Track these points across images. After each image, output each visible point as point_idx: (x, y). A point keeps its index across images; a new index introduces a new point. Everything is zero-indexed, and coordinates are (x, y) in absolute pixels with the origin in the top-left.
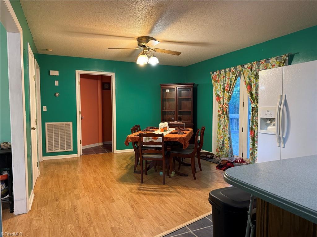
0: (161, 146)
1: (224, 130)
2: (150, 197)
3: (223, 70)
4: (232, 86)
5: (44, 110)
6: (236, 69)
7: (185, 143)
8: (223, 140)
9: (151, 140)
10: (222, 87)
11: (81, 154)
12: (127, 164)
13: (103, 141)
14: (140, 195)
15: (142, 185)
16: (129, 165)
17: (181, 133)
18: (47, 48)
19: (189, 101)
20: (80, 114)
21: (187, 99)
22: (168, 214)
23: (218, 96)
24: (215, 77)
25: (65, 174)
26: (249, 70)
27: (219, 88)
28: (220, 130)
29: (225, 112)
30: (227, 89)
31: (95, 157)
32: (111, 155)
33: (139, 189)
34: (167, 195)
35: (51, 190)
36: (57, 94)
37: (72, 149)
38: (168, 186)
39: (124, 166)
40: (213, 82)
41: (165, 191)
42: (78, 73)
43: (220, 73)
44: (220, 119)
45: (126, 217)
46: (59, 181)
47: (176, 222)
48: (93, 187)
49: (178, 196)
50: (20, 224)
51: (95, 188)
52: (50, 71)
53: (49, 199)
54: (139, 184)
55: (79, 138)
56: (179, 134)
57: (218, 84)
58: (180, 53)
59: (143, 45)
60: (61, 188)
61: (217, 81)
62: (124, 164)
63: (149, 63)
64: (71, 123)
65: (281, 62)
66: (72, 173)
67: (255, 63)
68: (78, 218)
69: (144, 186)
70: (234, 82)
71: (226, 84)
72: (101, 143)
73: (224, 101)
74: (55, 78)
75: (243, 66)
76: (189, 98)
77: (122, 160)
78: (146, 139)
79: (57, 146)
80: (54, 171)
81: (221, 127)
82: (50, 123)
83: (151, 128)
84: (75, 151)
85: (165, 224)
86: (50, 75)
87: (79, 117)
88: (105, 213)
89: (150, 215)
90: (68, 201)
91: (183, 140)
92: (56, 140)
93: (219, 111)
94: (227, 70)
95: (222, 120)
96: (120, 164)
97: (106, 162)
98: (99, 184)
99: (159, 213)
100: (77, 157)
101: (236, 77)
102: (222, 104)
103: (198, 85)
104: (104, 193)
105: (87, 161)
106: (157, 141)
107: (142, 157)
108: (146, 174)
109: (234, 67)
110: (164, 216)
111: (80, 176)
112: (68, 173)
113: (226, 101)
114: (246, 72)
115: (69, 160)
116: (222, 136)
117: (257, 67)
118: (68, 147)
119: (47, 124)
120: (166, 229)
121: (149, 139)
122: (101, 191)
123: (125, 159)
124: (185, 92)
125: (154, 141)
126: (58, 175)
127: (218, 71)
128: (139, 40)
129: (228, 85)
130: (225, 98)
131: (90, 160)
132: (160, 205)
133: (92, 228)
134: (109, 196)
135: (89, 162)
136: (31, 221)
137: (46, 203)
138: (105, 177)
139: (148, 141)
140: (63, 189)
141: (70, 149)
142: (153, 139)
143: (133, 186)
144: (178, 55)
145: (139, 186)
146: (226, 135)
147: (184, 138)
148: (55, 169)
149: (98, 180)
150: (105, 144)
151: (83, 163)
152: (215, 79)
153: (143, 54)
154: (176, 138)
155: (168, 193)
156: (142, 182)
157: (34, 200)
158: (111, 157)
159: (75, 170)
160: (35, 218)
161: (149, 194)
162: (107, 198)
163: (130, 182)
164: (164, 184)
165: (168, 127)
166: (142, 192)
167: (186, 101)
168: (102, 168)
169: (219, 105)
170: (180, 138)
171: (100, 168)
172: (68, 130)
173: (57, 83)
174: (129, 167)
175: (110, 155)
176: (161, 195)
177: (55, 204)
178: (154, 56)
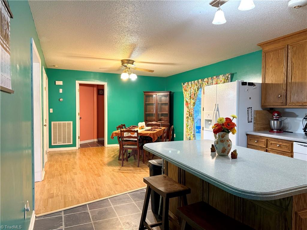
0: (136, 140)
1: (190, 129)
2: (126, 174)
3: (190, 82)
4: (195, 95)
5: (51, 112)
6: (198, 82)
7: (154, 137)
8: (190, 137)
9: (130, 134)
10: (189, 95)
11: (79, 147)
12: (114, 155)
13: (98, 137)
14: (119, 173)
15: (122, 167)
16: (116, 155)
17: (153, 130)
18: (54, 65)
19: (166, 105)
20: (79, 115)
21: (166, 104)
22: (135, 183)
23: (187, 102)
24: (185, 87)
25: (66, 160)
26: (207, 83)
27: (188, 96)
28: (188, 129)
29: (191, 115)
30: (192, 97)
31: (90, 150)
32: (104, 148)
33: (119, 170)
34: (138, 173)
35: (57, 169)
36: (61, 100)
37: (72, 143)
38: (141, 168)
39: (112, 156)
40: (184, 91)
41: (137, 171)
42: (78, 82)
43: (188, 84)
44: (188, 120)
45: (106, 184)
46: (62, 165)
47: (139, 186)
48: (87, 168)
49: (145, 174)
50: (37, 186)
51: (88, 169)
52: (56, 81)
53: (56, 174)
54: (120, 167)
55: (78, 134)
56: (151, 131)
57: (187, 93)
58: (153, 71)
59: (125, 65)
60: (64, 168)
61: (186, 91)
62: (112, 154)
63: (130, 78)
64: (71, 122)
65: (225, 79)
66: (71, 160)
67: (210, 78)
68: (75, 184)
69: (124, 168)
70: (197, 92)
71: (192, 93)
72: (96, 139)
73: (190, 106)
74: (60, 86)
75: (203, 80)
76: (166, 103)
77: (111, 152)
78: (126, 134)
79: (60, 140)
80: (58, 159)
81: (189, 127)
82: (55, 122)
83: (133, 127)
84: (74, 145)
85: (131, 187)
86: (56, 84)
87: (78, 117)
88: (93, 182)
89: (123, 183)
90: (68, 176)
91: (152, 135)
92: (60, 136)
93: (187, 114)
94: (193, 82)
95: (189, 121)
96: (109, 154)
97: (98, 153)
98: (91, 167)
99: (129, 183)
100: (75, 149)
101: (198, 88)
102: (189, 109)
103: (174, 93)
104: (94, 171)
105: (83, 152)
106: (133, 136)
107: (123, 147)
108: (127, 161)
109: (197, 81)
110: (132, 184)
111: (78, 162)
112: (69, 160)
113: (192, 106)
114: (205, 84)
115: (69, 152)
116: (189, 133)
117: (211, 82)
118: (69, 141)
119: (52, 123)
120: (131, 190)
121: (128, 134)
122: (92, 170)
123: (113, 151)
124: (165, 98)
125: (132, 135)
126: (61, 161)
127: (187, 83)
128: (123, 61)
129: (193, 94)
130: (191, 104)
131: (86, 152)
132: (131, 178)
133: (84, 189)
134: (97, 173)
135: (85, 153)
136: (44, 185)
137: (53, 177)
138: (96, 162)
139: (127, 135)
140: (65, 169)
141: (71, 143)
142: (131, 134)
143: (115, 168)
144: (152, 72)
145: (120, 168)
146: (192, 133)
147: (154, 134)
148: (59, 157)
149: (90, 164)
150: (99, 140)
151: (80, 153)
152: (185, 89)
153: (125, 72)
154: (147, 134)
155: (139, 172)
156: (123, 166)
157: (45, 175)
158: (103, 150)
159: (74, 158)
160: (47, 184)
161: (126, 173)
162: (96, 175)
163: (114, 166)
164: (138, 167)
165: (145, 126)
166: (121, 171)
167: (165, 105)
168: (94, 157)
169: (188, 109)
170: (151, 133)
171: (93, 157)
172: (69, 128)
173: (61, 91)
174: (115, 156)
175: (102, 148)
176: (134, 173)
177: (59, 177)
178: (134, 73)
